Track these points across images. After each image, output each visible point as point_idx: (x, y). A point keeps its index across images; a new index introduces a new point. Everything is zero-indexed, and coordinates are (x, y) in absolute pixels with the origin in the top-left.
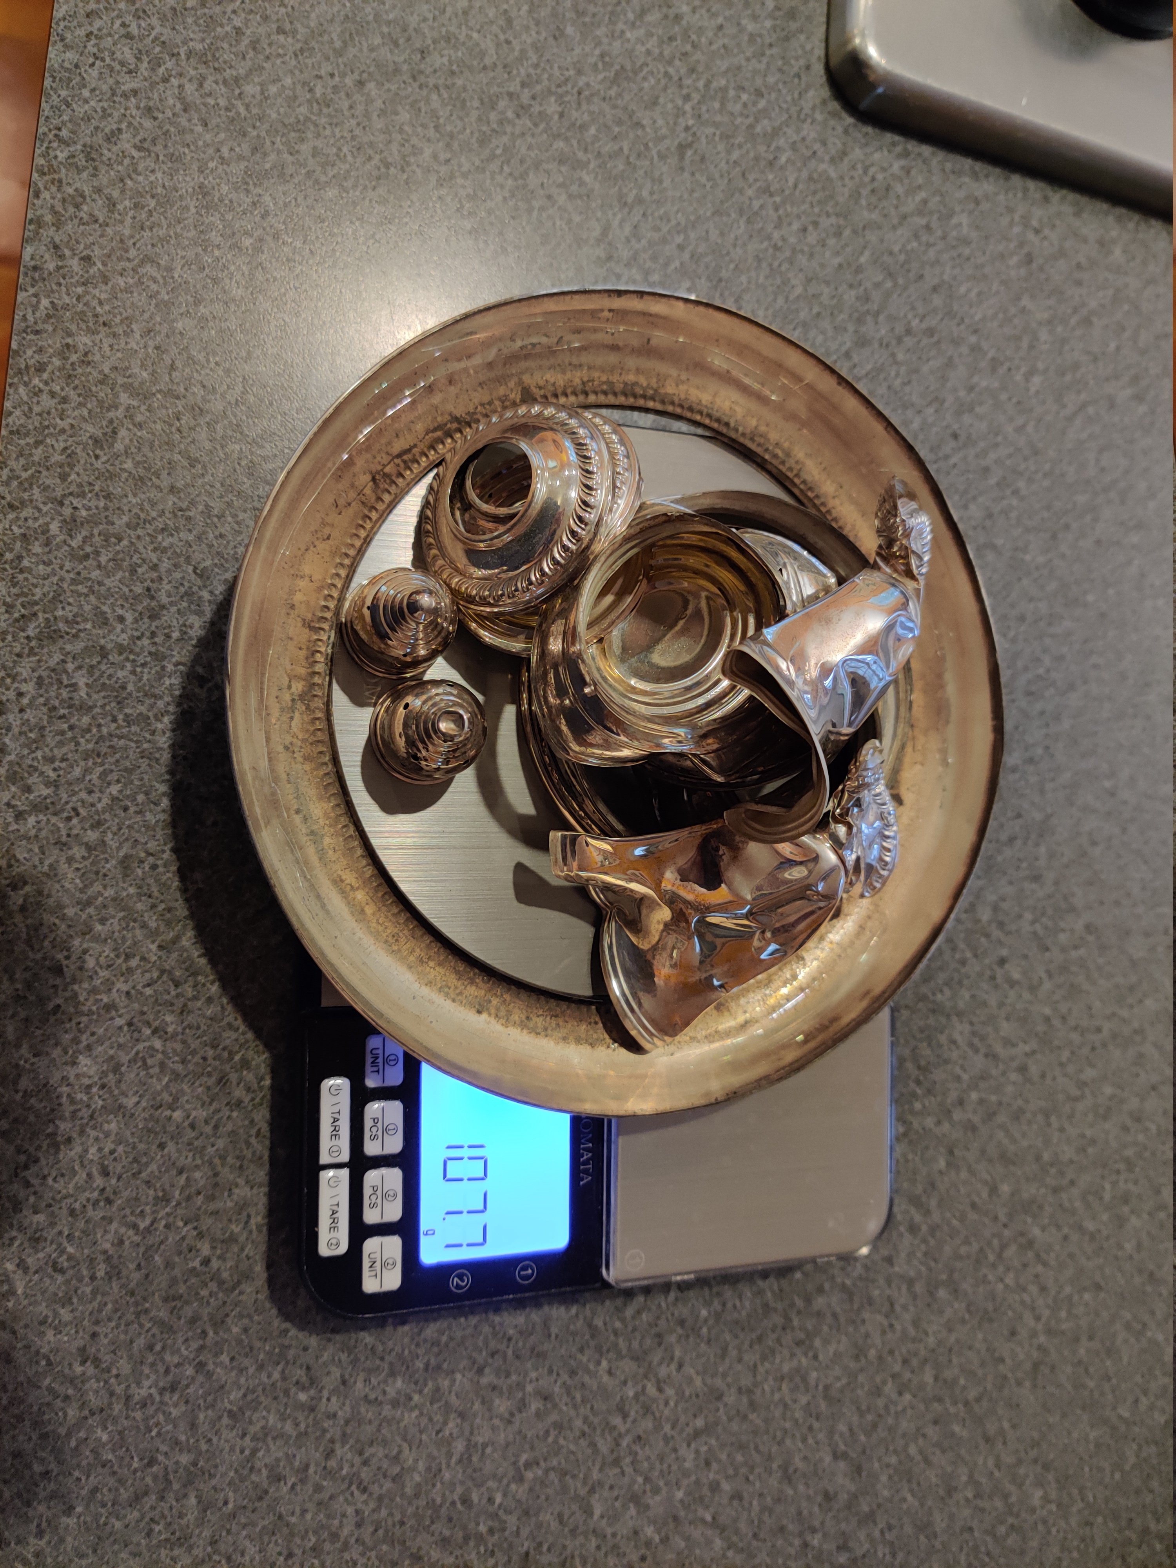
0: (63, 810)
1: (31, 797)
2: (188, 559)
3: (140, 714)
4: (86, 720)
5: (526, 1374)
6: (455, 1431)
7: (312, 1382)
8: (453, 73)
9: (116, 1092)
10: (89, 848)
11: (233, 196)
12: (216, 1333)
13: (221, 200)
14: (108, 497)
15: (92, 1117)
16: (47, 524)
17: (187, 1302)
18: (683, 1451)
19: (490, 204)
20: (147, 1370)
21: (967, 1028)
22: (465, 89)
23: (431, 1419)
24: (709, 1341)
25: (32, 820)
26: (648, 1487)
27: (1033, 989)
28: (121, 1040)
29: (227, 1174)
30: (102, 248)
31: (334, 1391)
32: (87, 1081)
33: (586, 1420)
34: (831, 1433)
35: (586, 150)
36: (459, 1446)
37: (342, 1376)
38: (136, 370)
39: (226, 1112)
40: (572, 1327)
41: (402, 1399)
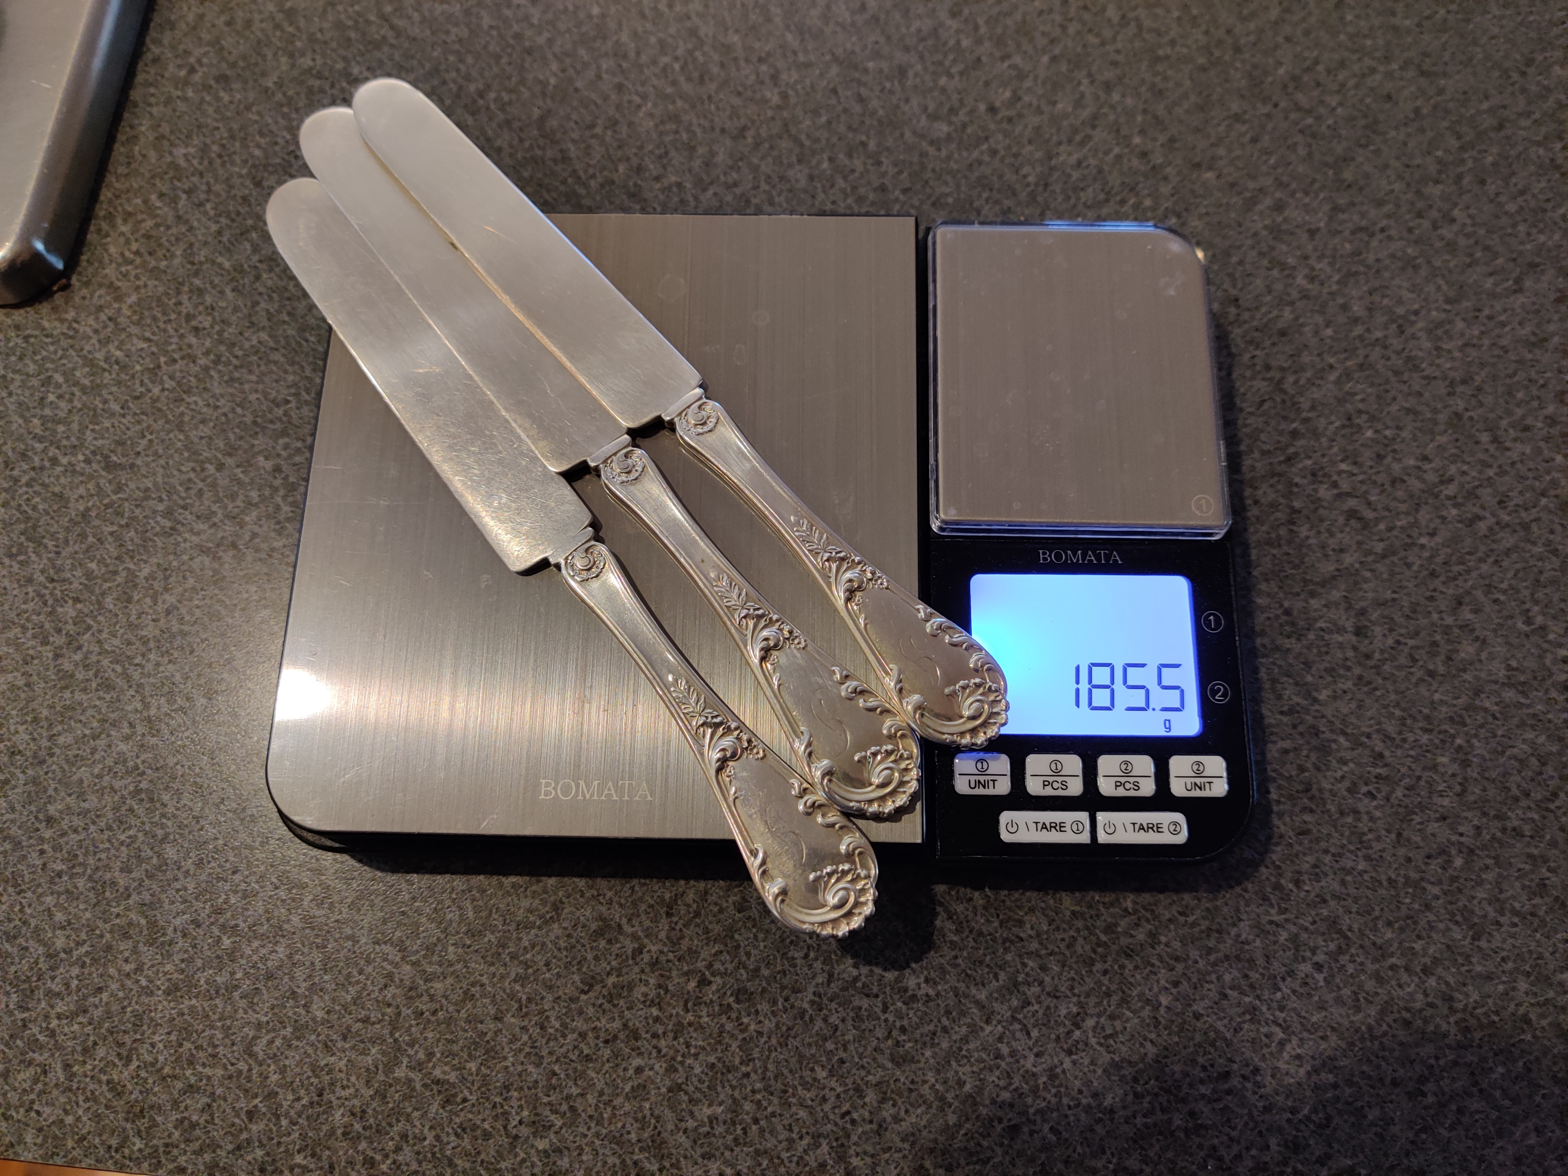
0: (844, 1128)
1: (831, 1162)
2: (571, 999)
3: (740, 1047)
4: (747, 1106)
5: (1433, 624)
6: (1494, 699)
7: (1443, 852)
8: (36, 720)
9: (1141, 1066)
10: (883, 1100)
11: (176, 958)
12: (1392, 955)
13: (183, 971)
14: (507, 1088)
15: (1168, 1091)
16: (538, 1151)
17: (1360, 987)
18: (1514, 455)
19: (178, 677)
20: (1431, 1028)
21: (1062, 148)
22: (51, 707)
23: (1481, 726)
24: (1399, 428)
25: (855, 1161)
26: (1552, 492)
27: (1021, 76)
28: (1086, 1061)
29: (1227, 946)
30: (238, 1099)
31: (1453, 829)
32: (1130, 1098)
33: (1481, 560)
34: (1493, 295)
35: (115, 573)
36: (1509, 695)
37: (1437, 820)
38: (369, 1059)
39: (1160, 949)
40: (1385, 576)
41: (1461, 756)
